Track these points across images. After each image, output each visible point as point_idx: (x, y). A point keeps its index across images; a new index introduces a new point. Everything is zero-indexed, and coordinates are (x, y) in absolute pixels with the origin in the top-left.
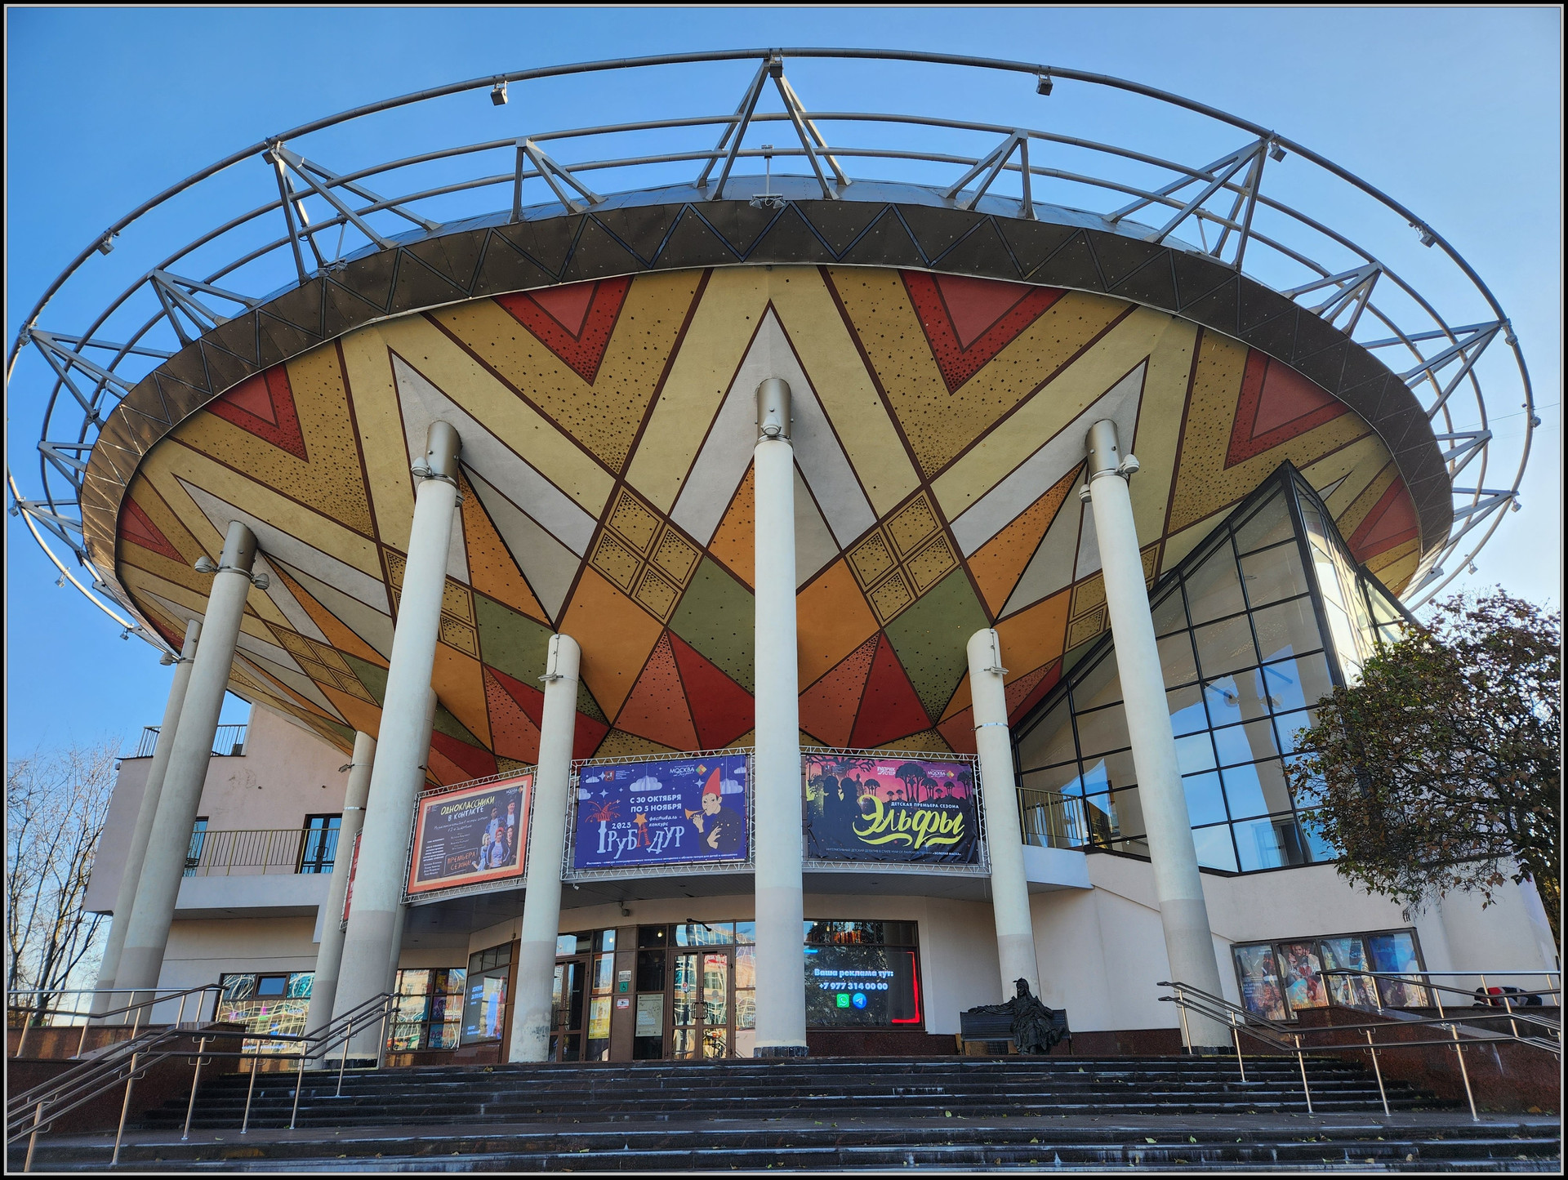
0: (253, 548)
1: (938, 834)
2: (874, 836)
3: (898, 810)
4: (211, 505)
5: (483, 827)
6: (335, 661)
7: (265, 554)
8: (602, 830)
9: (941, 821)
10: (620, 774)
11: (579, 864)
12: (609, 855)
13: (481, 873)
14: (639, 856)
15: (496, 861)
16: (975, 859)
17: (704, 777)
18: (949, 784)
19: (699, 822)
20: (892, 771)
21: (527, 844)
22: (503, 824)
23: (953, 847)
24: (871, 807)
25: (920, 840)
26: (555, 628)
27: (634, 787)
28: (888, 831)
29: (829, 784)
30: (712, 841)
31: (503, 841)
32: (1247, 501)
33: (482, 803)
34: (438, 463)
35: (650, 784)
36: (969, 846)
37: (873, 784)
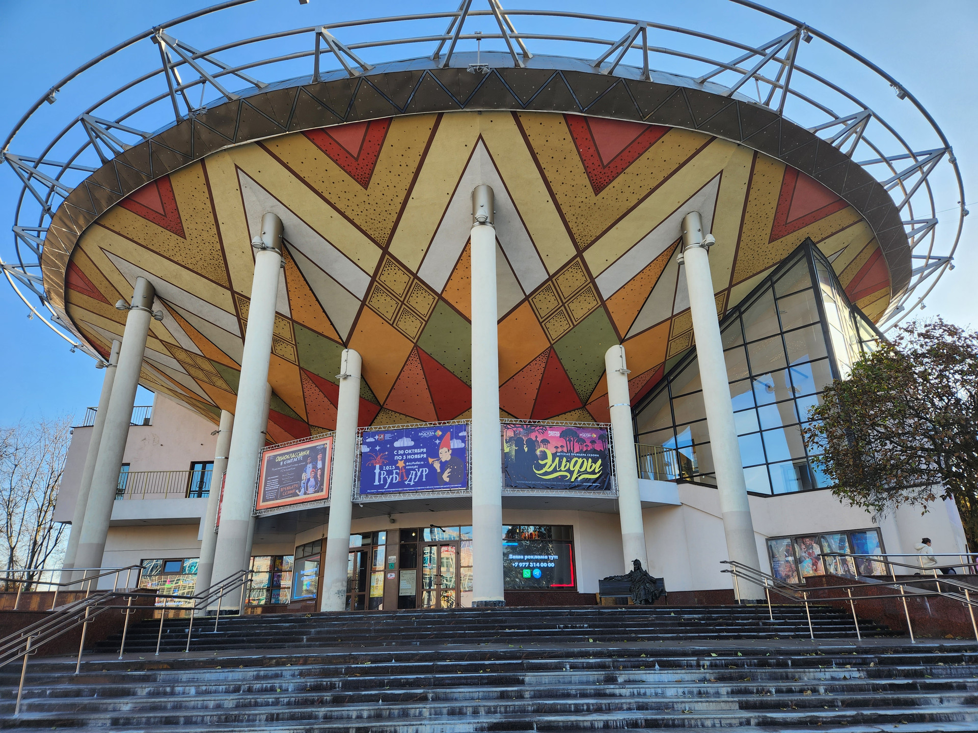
0: (152, 294)
1: (586, 472)
2: (546, 473)
3: (561, 458)
4: (124, 266)
5: (302, 469)
6: (207, 366)
7: (160, 298)
8: (377, 471)
9: (588, 465)
10: (388, 437)
11: (363, 491)
12: (381, 486)
13: (302, 497)
14: (400, 486)
15: (311, 490)
16: (608, 488)
17: (440, 438)
18: (593, 442)
19: (437, 466)
20: (558, 434)
21: (330, 479)
22: (315, 467)
23: (595, 480)
24: (544, 456)
25: (575, 476)
26: (345, 345)
27: (397, 444)
28: (555, 471)
29: (519, 442)
30: (446, 477)
31: (315, 477)
32: (783, 263)
33: (302, 454)
34: (269, 240)
35: (407, 442)
36: (605, 480)
37: (545, 442)
